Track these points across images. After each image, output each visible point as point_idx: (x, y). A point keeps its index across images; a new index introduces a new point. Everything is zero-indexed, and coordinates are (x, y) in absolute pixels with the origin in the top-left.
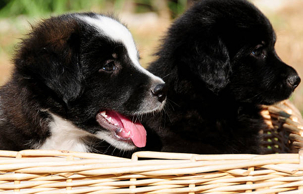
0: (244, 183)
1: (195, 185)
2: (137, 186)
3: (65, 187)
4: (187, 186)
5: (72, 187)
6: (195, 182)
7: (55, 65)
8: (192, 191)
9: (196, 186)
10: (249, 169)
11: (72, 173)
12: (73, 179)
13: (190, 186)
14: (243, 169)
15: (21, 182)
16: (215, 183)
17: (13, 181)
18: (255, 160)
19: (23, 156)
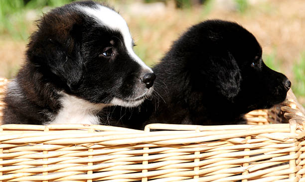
0: (243, 150)
1: (199, 152)
2: (150, 154)
3: (87, 156)
4: (193, 153)
5: (93, 155)
6: (200, 150)
7: (59, 54)
8: (197, 157)
9: (201, 153)
10: (247, 138)
11: (93, 144)
12: (94, 149)
13: (195, 153)
14: (241, 137)
15: (49, 152)
16: (218, 150)
17: (42, 151)
18: (252, 130)
19: (50, 130)
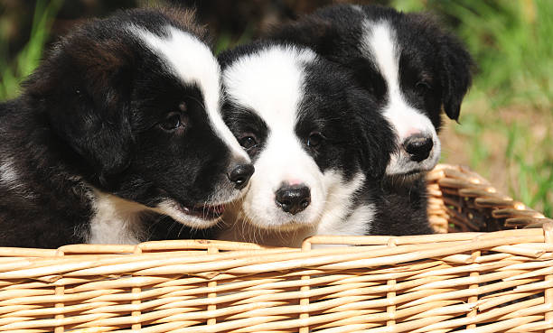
0: (467, 274)
3: (207, 294)
4: (384, 282)
5: (217, 292)
6: (396, 277)
8: (392, 289)
9: (397, 282)
10: (474, 254)
11: (218, 273)
12: (218, 281)
13: (388, 282)
14: (463, 253)
16: (426, 277)
18: (481, 240)
19: (143, 251)
